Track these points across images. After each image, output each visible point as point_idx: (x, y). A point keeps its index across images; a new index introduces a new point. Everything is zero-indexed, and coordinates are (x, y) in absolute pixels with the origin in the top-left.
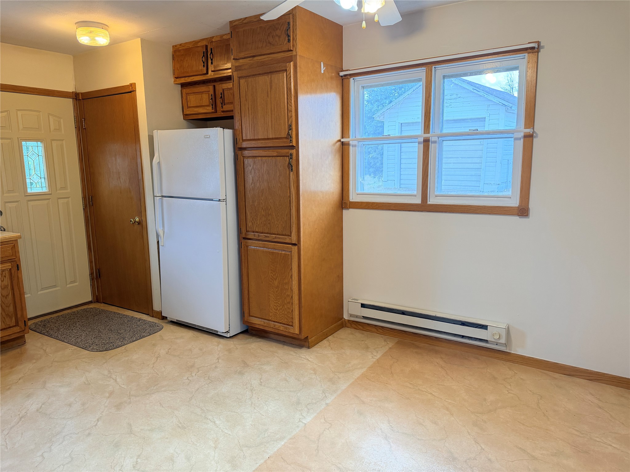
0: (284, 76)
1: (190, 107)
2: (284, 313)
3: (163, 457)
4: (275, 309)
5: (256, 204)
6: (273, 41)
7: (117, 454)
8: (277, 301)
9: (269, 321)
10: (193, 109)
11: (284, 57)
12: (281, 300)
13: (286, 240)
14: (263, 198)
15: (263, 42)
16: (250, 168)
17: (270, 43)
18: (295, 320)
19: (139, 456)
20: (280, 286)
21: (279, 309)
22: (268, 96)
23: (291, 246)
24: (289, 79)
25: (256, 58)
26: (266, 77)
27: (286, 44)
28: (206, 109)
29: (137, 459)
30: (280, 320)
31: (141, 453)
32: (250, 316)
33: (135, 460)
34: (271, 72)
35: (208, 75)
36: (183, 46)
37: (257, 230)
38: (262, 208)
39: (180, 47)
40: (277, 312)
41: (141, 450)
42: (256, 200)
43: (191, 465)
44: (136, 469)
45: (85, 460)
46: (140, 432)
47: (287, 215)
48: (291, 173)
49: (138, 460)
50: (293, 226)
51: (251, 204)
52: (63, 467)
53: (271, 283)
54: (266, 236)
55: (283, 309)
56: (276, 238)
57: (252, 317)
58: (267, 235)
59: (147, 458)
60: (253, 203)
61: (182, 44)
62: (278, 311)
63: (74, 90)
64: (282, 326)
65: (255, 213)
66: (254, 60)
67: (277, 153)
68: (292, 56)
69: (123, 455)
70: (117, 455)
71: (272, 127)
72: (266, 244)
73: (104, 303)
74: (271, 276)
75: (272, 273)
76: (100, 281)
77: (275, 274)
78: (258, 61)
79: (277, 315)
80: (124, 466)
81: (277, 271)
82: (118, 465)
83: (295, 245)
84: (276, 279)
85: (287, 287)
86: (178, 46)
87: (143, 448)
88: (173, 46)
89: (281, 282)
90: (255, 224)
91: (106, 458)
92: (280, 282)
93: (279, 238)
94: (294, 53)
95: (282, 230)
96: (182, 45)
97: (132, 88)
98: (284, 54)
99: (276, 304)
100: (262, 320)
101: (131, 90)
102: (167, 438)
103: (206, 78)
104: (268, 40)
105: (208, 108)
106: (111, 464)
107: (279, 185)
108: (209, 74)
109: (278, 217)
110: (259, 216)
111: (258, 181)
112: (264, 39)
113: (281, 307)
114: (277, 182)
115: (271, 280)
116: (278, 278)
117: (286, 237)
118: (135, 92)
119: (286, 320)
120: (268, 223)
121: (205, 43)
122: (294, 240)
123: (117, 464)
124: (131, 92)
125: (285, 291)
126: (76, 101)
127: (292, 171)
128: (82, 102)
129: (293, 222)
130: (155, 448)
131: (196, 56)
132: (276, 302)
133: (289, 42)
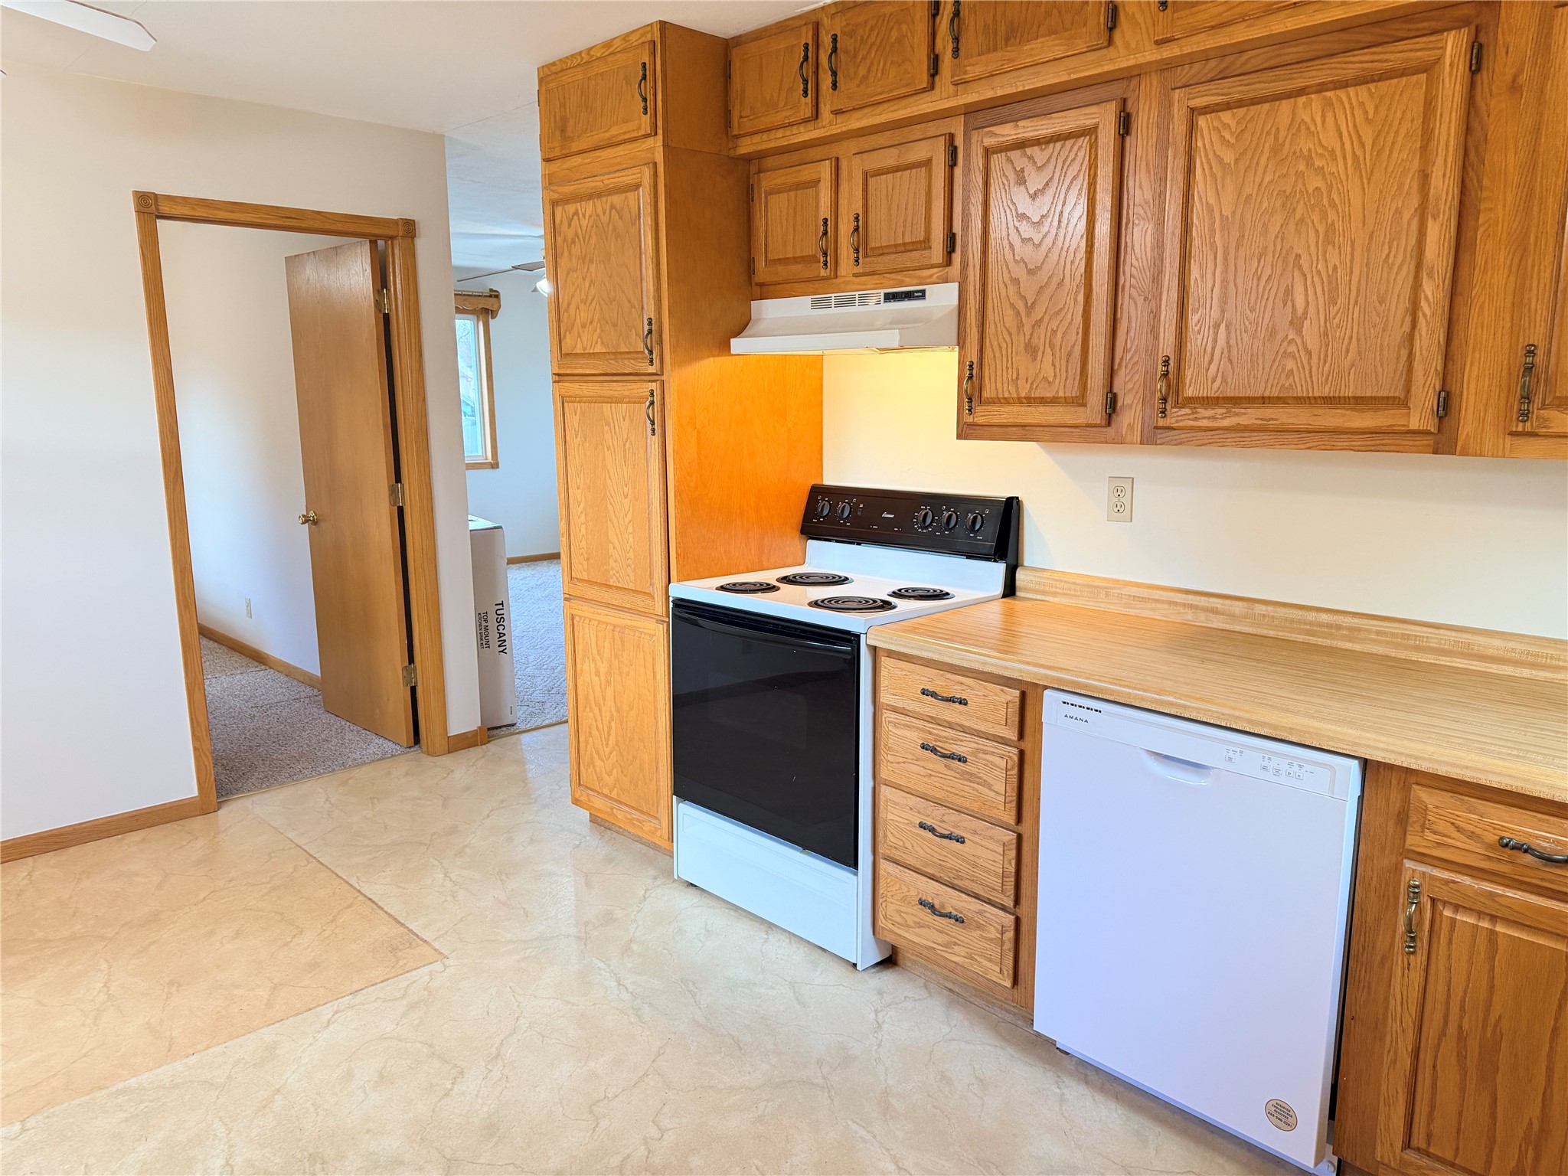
3: (397, 1086)
7: (492, 1106)
19: (446, 1095)
29: (451, 1090)
31: (440, 1100)
33: (455, 1087)
41: (437, 1109)
43: (351, 1061)
44: (458, 1069)
45: (561, 1102)
46: (426, 1162)
49: (450, 1087)
52: (607, 1095)
59: (431, 1087)
69: (480, 1101)
70: (492, 1103)
80: (481, 1077)
82: (494, 1081)
87: (431, 1113)
91: (516, 1101)
102: (368, 1131)
106: (508, 1085)
123: (495, 1083)
130: (406, 1108)
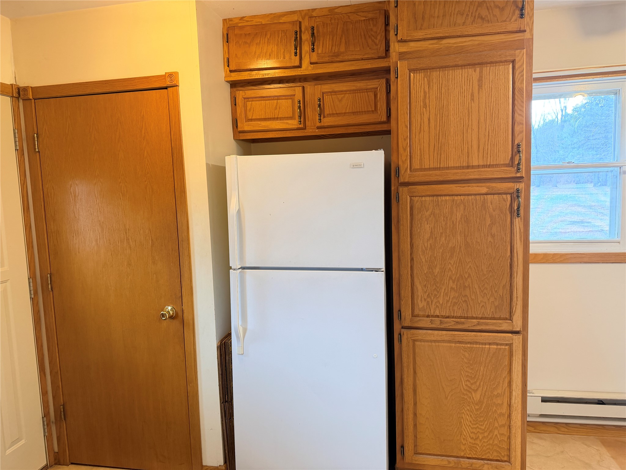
0: (508, 69)
1: (251, 120)
2: (491, 442)
4: (472, 438)
5: (437, 270)
6: (489, 16)
8: (478, 425)
9: (459, 458)
10: (259, 123)
11: (506, 42)
12: (486, 423)
13: (500, 327)
14: (452, 262)
15: (467, 15)
16: (428, 213)
17: (482, 19)
18: (515, 451)
20: (485, 400)
21: (480, 438)
22: (472, 99)
23: (510, 335)
24: (520, 74)
25: (445, 41)
26: (471, 71)
27: (516, 20)
28: (287, 123)
30: (482, 456)
32: (416, 453)
34: (479, 64)
35: (302, 69)
36: (247, 21)
37: (437, 313)
38: (450, 278)
39: (240, 23)
40: (478, 442)
42: (436, 265)
47: (504, 287)
48: (517, 219)
50: (516, 304)
51: (425, 272)
53: (466, 397)
54: (457, 323)
55: (490, 437)
56: (478, 324)
57: (421, 456)
58: (459, 320)
60: (431, 270)
61: (244, 17)
62: (481, 441)
63: (13, 82)
64: (488, 464)
65: (434, 286)
66: (441, 44)
67: (487, 190)
68: (523, 40)
71: (479, 148)
72: (456, 335)
73: (72, 464)
74: (466, 385)
75: (468, 380)
76: (65, 425)
77: (475, 383)
78: (450, 45)
79: (478, 447)
81: (480, 377)
83: (517, 333)
84: (476, 391)
85: (499, 402)
86: (237, 21)
88: (225, 20)
89: (487, 394)
90: (434, 303)
92: (485, 395)
93: (487, 324)
94: (527, 35)
95: (492, 310)
96: (244, 19)
97: (172, 81)
98: (505, 37)
99: (474, 431)
100: (443, 458)
101: (168, 83)
103: (296, 74)
104: (477, 14)
105: (290, 122)
107: (490, 239)
108: (303, 66)
109: (485, 291)
110: (443, 290)
111: (444, 235)
112: (469, 11)
113: (486, 434)
114: (485, 235)
115: (465, 393)
116: (480, 389)
117: (500, 321)
118: (178, 87)
119: (495, 454)
120: (463, 302)
121: (295, 18)
122: (517, 325)
124: (166, 88)
125: (495, 408)
126: (17, 101)
127: (518, 217)
128: (33, 105)
129: (517, 297)
131: (278, 37)
132: (476, 426)
133: (521, 18)
